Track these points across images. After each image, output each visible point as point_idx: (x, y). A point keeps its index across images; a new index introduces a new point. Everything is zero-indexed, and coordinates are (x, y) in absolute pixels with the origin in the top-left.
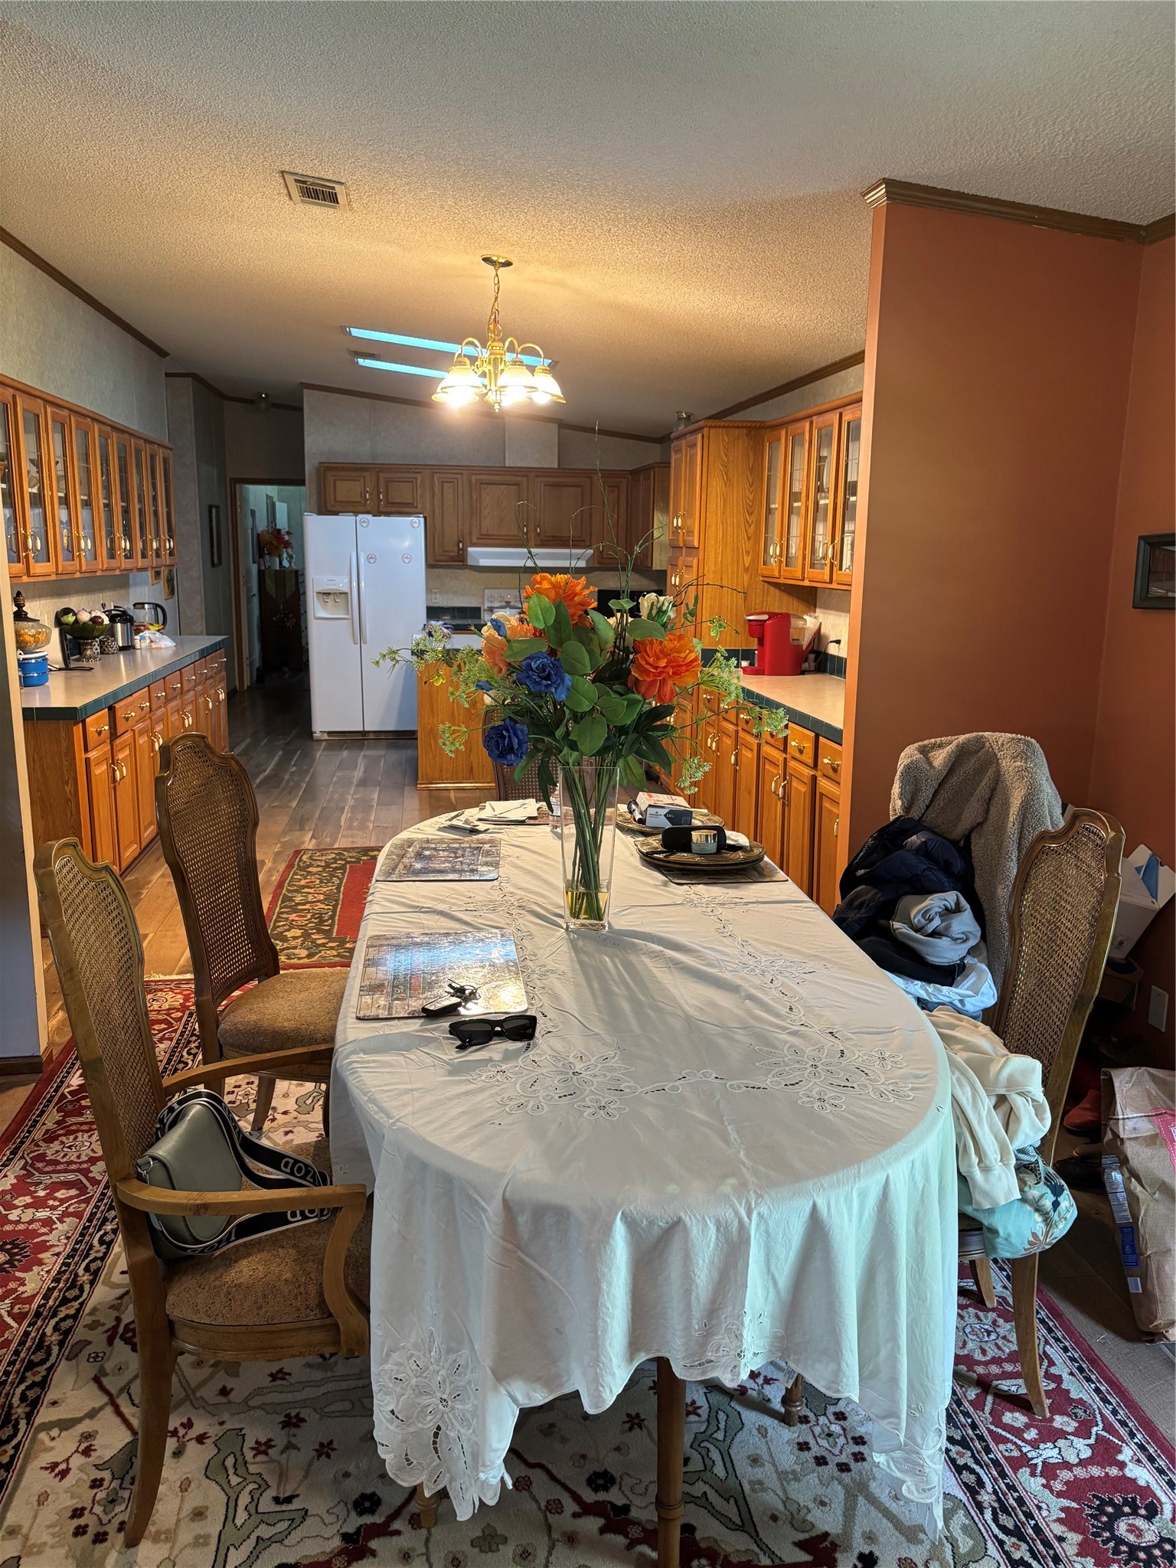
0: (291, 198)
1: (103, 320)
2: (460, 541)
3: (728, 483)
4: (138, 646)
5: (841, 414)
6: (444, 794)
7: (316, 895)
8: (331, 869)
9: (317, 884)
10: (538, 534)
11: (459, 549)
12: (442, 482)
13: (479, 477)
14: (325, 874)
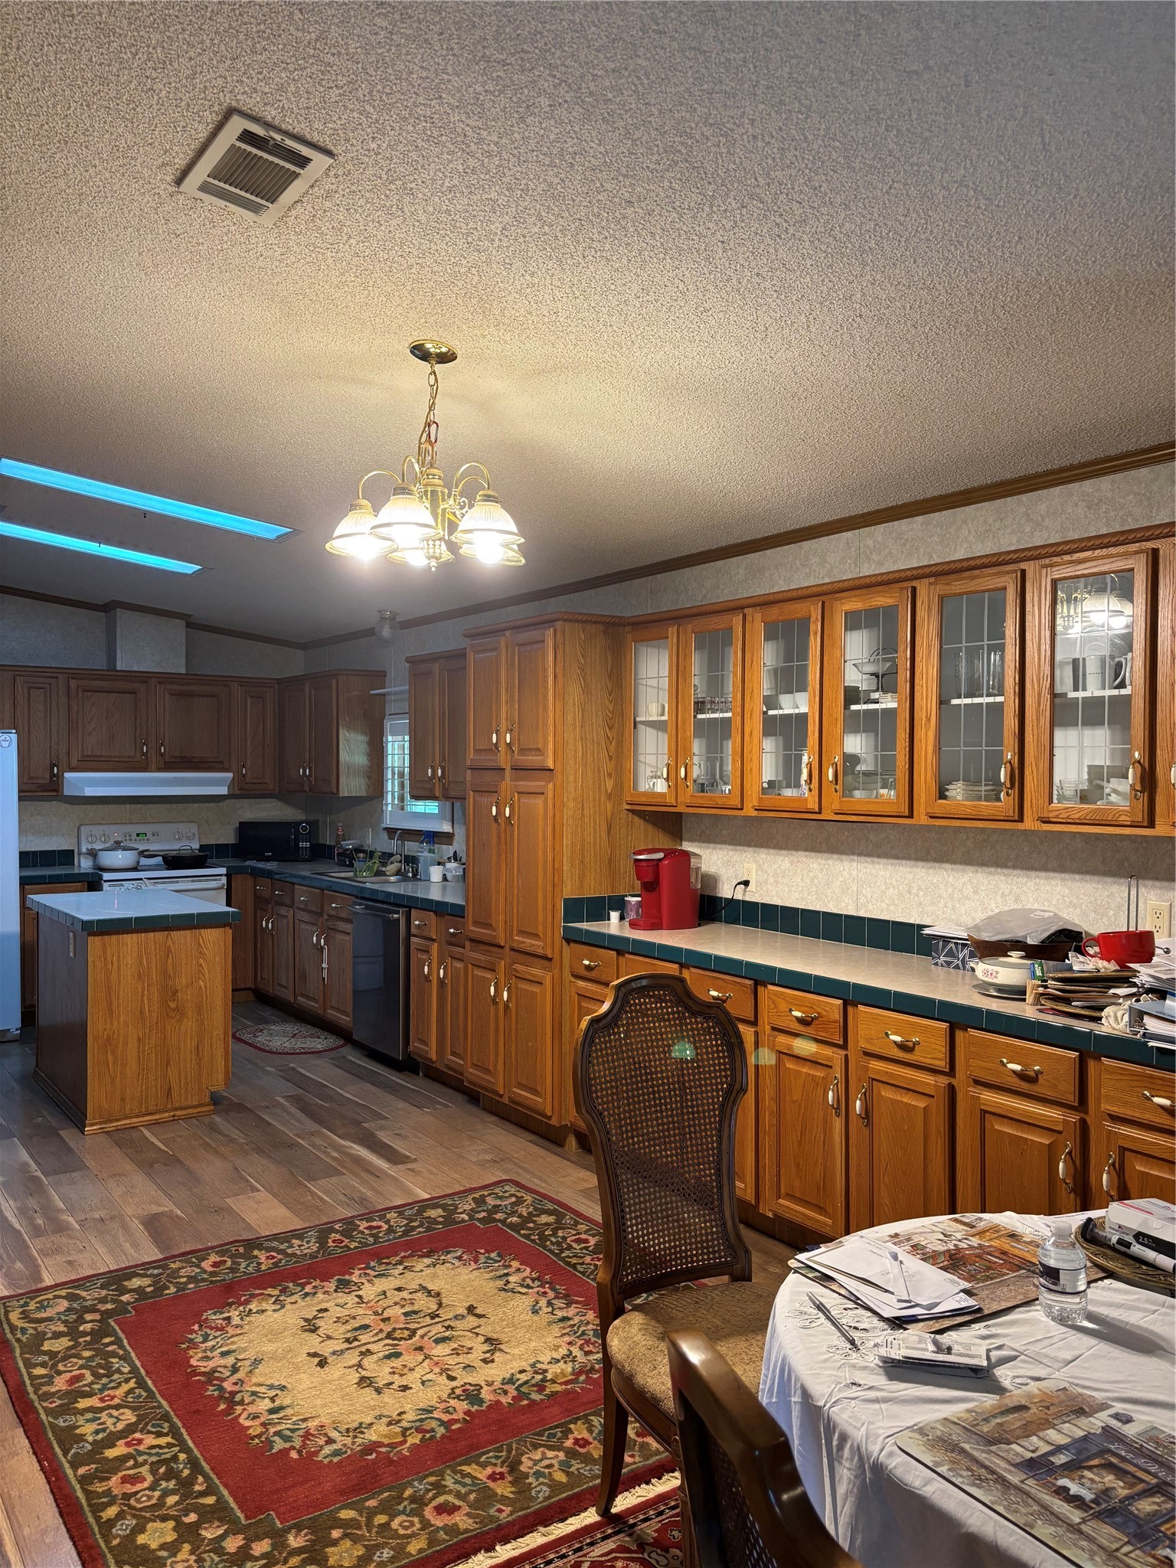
3: (586, 690)
7: (115, 1413)
8: (88, 1338)
9: (93, 1383)
10: (162, 755)
11: (53, 775)
12: (29, 688)
13: (80, 682)
14: (87, 1354)
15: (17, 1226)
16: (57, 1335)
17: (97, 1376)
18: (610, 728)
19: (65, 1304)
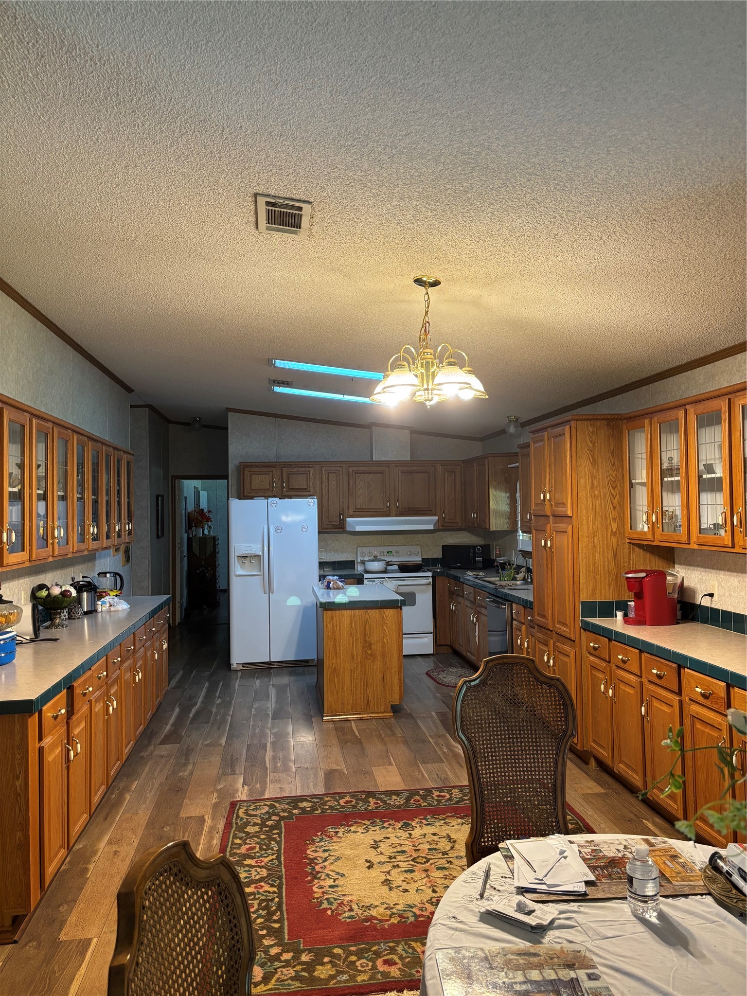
0: (257, 228)
1: (87, 364)
2: (340, 514)
3: (594, 463)
4: (99, 610)
5: (730, 400)
6: (347, 724)
7: (259, 870)
8: (267, 829)
9: (257, 852)
10: (398, 507)
11: (340, 520)
12: (328, 473)
13: (354, 469)
14: (263, 837)
15: (268, 765)
16: (255, 824)
17: (261, 849)
18: (614, 488)
19: (267, 809)
